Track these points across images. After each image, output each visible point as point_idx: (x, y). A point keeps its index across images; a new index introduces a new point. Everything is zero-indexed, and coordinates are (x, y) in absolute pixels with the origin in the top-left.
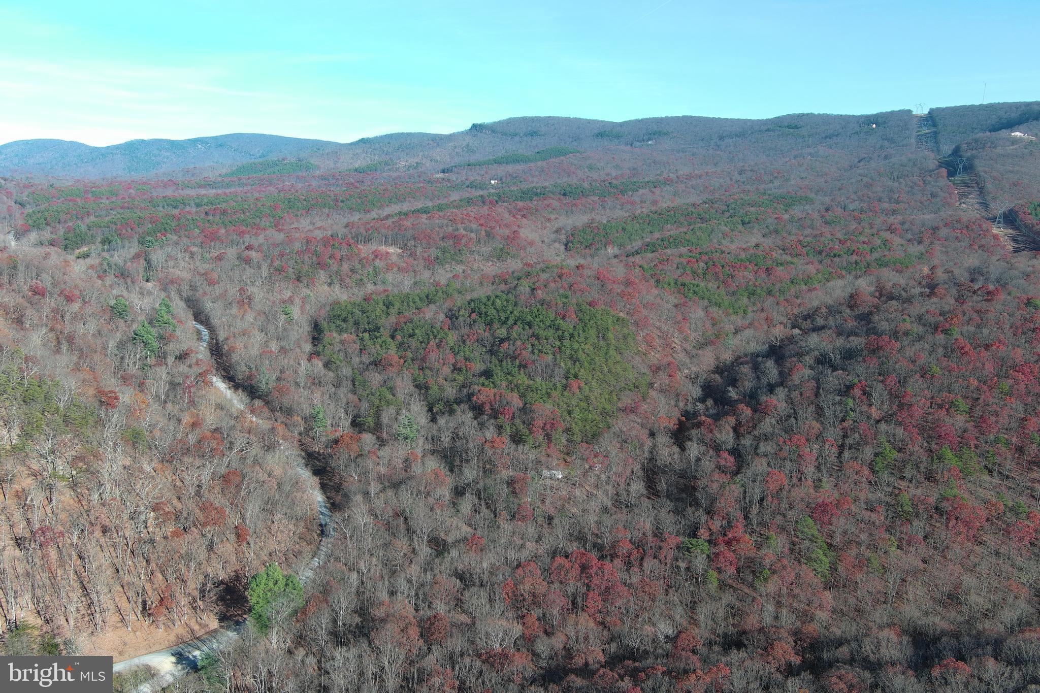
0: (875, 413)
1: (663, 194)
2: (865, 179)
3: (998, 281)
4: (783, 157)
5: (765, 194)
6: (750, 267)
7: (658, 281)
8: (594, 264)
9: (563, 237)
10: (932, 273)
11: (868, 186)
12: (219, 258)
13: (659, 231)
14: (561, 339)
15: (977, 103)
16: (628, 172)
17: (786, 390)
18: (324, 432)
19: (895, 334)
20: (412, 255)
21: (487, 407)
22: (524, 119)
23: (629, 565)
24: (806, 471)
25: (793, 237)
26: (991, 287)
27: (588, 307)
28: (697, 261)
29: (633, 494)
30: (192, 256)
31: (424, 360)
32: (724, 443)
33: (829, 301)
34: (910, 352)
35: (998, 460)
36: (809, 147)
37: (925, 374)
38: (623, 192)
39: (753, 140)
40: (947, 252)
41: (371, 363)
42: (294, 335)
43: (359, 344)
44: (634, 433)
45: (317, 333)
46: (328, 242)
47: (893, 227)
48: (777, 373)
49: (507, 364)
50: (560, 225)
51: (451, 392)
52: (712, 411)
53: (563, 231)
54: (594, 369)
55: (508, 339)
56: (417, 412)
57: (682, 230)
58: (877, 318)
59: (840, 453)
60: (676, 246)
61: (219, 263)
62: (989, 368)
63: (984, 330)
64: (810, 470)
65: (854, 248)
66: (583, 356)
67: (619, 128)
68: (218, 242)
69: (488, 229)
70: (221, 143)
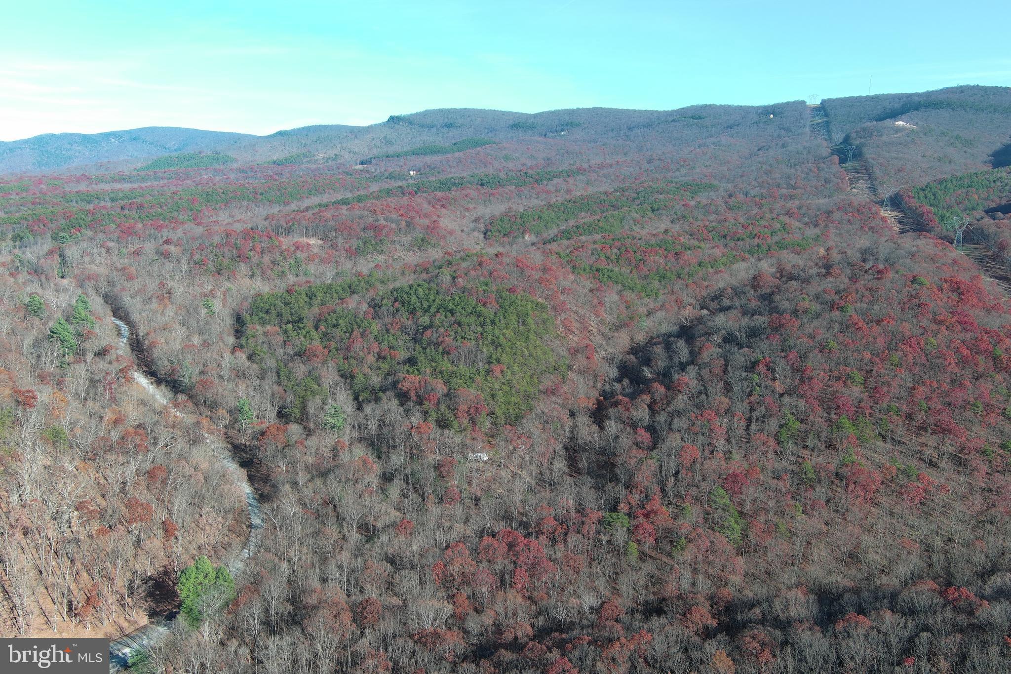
0: (779, 387)
1: (577, 183)
2: (764, 167)
3: (887, 260)
4: (689, 146)
5: (672, 182)
6: (660, 251)
7: (574, 267)
8: (513, 252)
9: (482, 226)
10: (828, 254)
11: (767, 173)
12: (137, 253)
13: (574, 219)
15: (864, 94)
16: (542, 162)
17: (697, 368)
18: (250, 424)
19: (795, 313)
20: (334, 246)
21: (412, 394)
22: (440, 111)
23: (553, 541)
24: (717, 444)
25: (700, 223)
26: (881, 266)
27: (508, 293)
28: (611, 247)
29: (556, 472)
30: (109, 251)
31: (348, 349)
32: (640, 420)
33: (734, 282)
34: (809, 329)
35: (891, 427)
36: (712, 136)
37: (823, 349)
38: (538, 181)
39: (660, 131)
40: (841, 234)
41: (295, 355)
42: (216, 329)
43: (282, 335)
44: (555, 414)
45: (239, 326)
46: (247, 234)
47: (792, 211)
48: (688, 352)
49: (431, 351)
50: (479, 214)
51: (376, 380)
52: (628, 391)
53: (482, 221)
54: (515, 354)
55: (431, 326)
56: (344, 401)
57: (595, 217)
58: (778, 297)
59: (748, 426)
60: (590, 233)
61: (137, 258)
62: (881, 342)
63: (875, 307)
64: (721, 443)
65: (756, 232)
66: (505, 341)
67: (533, 120)
68: (135, 237)
69: (408, 219)
70: (135, 137)
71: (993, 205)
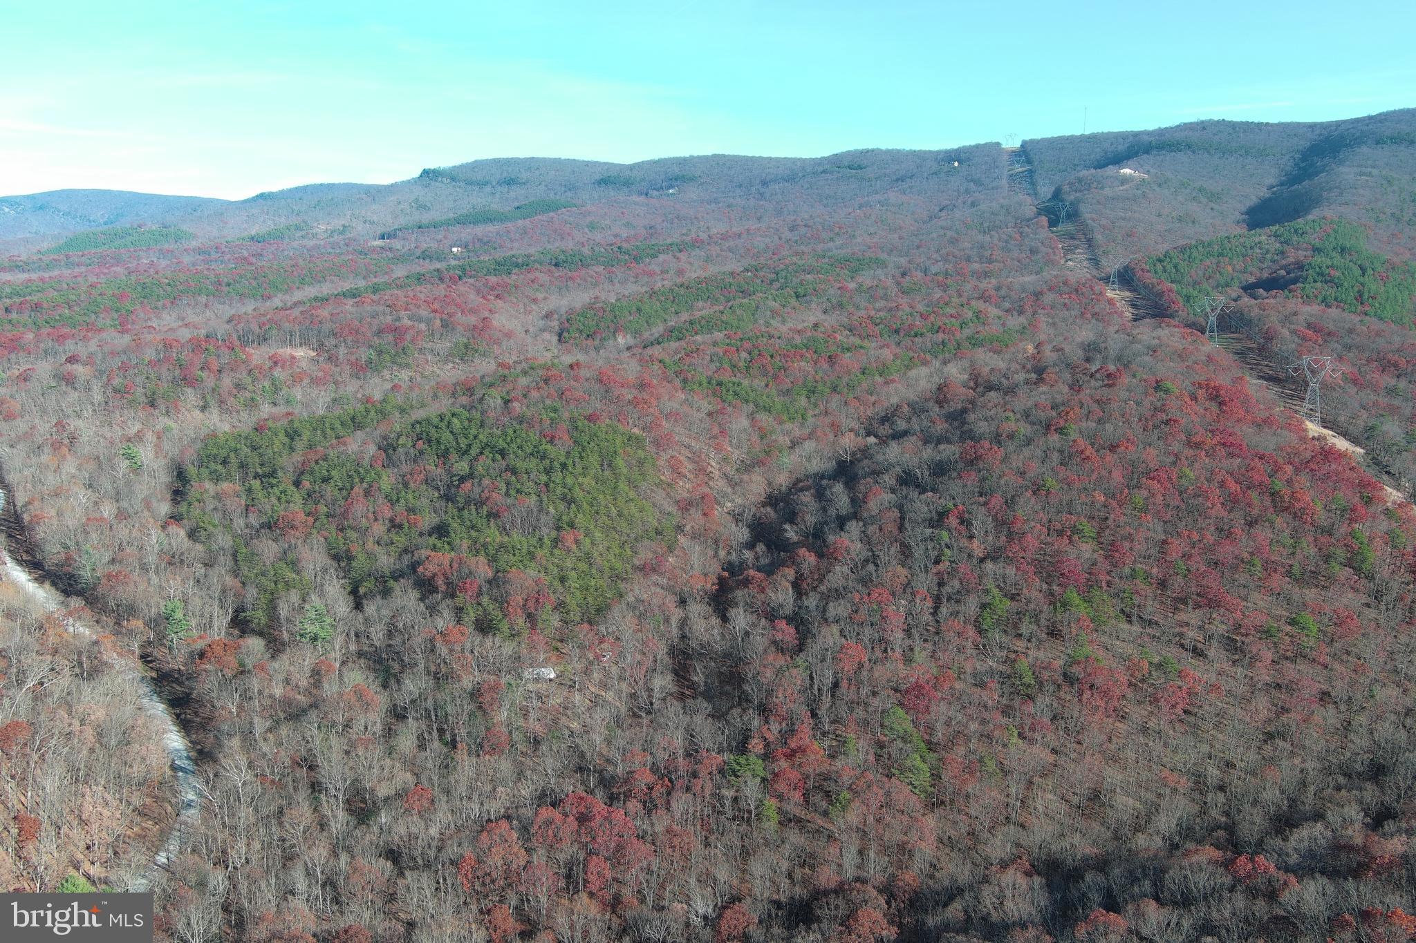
0: (977, 548)
1: (692, 260)
2: (949, 233)
3: (1119, 358)
4: (845, 206)
5: (824, 257)
6: (807, 355)
7: (685, 381)
8: (598, 360)
9: (555, 324)
10: (1038, 352)
11: (954, 241)
12: (24, 378)
13: (687, 310)
14: (548, 471)
15: (1078, 133)
16: (643, 231)
17: (861, 524)
18: (185, 640)
19: (997, 438)
20: (332, 359)
21: (440, 582)
22: (497, 162)
23: (649, 807)
24: (892, 639)
25: (862, 313)
26: (1112, 368)
27: (587, 423)
28: (738, 350)
29: (657, 694)
31: (345, 515)
32: (781, 606)
33: (912, 396)
34: (1017, 462)
35: (1137, 600)
36: (877, 193)
37: (1038, 490)
38: (637, 259)
39: (806, 186)
40: (1054, 324)
41: (263, 526)
42: (142, 489)
43: (244, 497)
44: (656, 601)
45: (180, 485)
46: (198, 345)
47: (987, 294)
48: (848, 500)
49: (470, 513)
50: (551, 307)
51: (386, 561)
52: (764, 561)
53: (556, 316)
54: (597, 512)
55: (471, 476)
56: (335, 592)
57: (717, 308)
58: (973, 416)
59: (936, 609)
60: (710, 331)
61: (23, 385)
62: (1117, 476)
63: (1108, 426)
64: (897, 637)
65: (939, 323)
66: (581, 495)
67: (628, 172)
68: (21, 353)
69: (445, 317)
70: (41, 204)
71: (1252, 280)
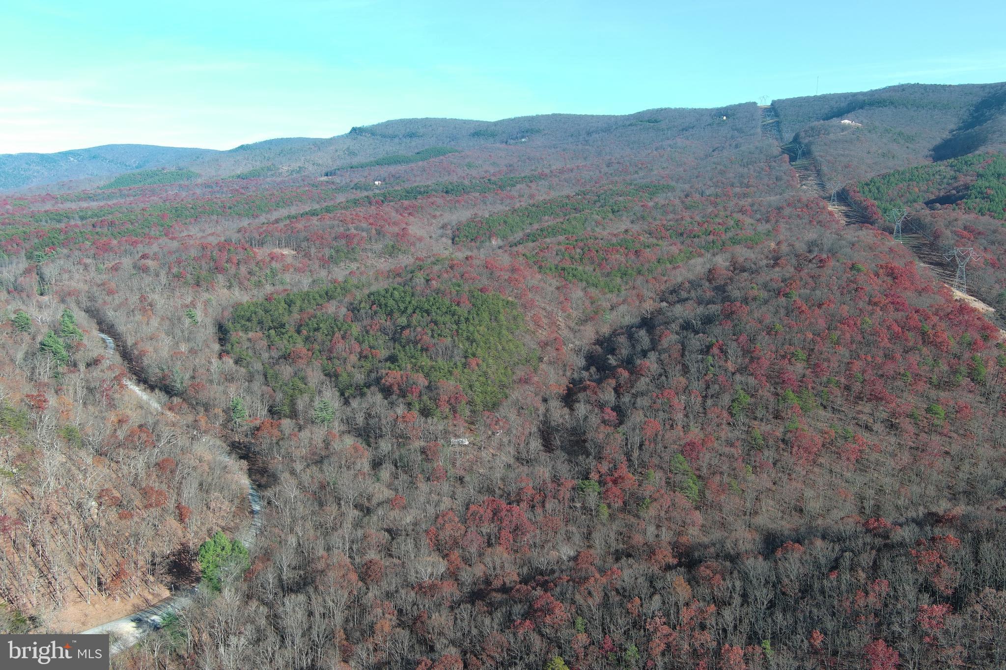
0: (731, 367)
1: (539, 188)
2: (719, 167)
3: (830, 250)
4: (646, 149)
5: (631, 184)
6: (621, 250)
7: (540, 267)
8: (482, 255)
9: (449, 232)
10: (778, 248)
11: (722, 173)
12: (115, 268)
13: (538, 222)
14: (457, 323)
15: (812, 95)
16: (505, 168)
17: (657, 353)
18: (245, 421)
19: (745, 300)
20: (307, 255)
21: (395, 388)
23: (533, 507)
24: (676, 419)
25: (658, 222)
26: (824, 256)
27: (480, 293)
28: (574, 248)
29: (532, 450)
30: (86, 267)
31: (330, 351)
32: (607, 402)
33: (691, 276)
34: (757, 314)
35: (830, 397)
36: (668, 139)
37: (770, 331)
38: (501, 188)
39: (618, 135)
40: (790, 229)
41: (280, 358)
42: (201, 337)
43: (266, 340)
44: (529, 400)
45: (222, 333)
46: (222, 247)
47: (744, 209)
48: (649, 340)
49: (410, 348)
50: (446, 221)
51: (359, 377)
52: (595, 377)
53: (449, 227)
54: (489, 348)
55: (408, 326)
56: (330, 397)
57: (558, 220)
58: (730, 287)
59: (704, 402)
60: (554, 235)
61: (114, 273)
62: (822, 323)
63: (817, 292)
64: (680, 418)
65: (710, 229)
66: (479, 337)
67: (493, 127)
68: (111, 253)
69: (378, 228)
70: (94, 155)
71: (932, 197)
